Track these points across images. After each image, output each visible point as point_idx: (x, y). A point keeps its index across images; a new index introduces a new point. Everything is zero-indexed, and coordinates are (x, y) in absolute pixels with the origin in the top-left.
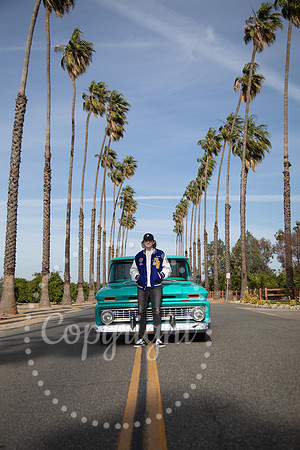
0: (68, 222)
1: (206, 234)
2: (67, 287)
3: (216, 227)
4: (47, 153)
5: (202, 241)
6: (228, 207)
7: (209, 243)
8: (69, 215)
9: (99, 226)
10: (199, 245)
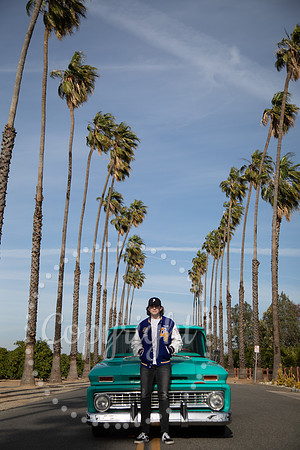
0: (61, 278)
1: (229, 296)
2: (56, 359)
3: (242, 288)
4: (39, 196)
5: (225, 305)
6: (256, 263)
7: (233, 306)
8: (62, 270)
9: (99, 284)
10: (221, 309)
